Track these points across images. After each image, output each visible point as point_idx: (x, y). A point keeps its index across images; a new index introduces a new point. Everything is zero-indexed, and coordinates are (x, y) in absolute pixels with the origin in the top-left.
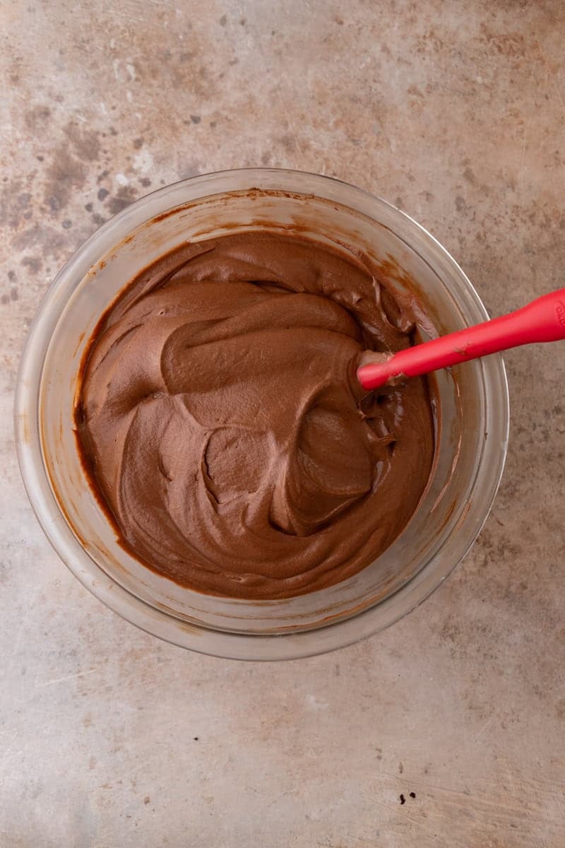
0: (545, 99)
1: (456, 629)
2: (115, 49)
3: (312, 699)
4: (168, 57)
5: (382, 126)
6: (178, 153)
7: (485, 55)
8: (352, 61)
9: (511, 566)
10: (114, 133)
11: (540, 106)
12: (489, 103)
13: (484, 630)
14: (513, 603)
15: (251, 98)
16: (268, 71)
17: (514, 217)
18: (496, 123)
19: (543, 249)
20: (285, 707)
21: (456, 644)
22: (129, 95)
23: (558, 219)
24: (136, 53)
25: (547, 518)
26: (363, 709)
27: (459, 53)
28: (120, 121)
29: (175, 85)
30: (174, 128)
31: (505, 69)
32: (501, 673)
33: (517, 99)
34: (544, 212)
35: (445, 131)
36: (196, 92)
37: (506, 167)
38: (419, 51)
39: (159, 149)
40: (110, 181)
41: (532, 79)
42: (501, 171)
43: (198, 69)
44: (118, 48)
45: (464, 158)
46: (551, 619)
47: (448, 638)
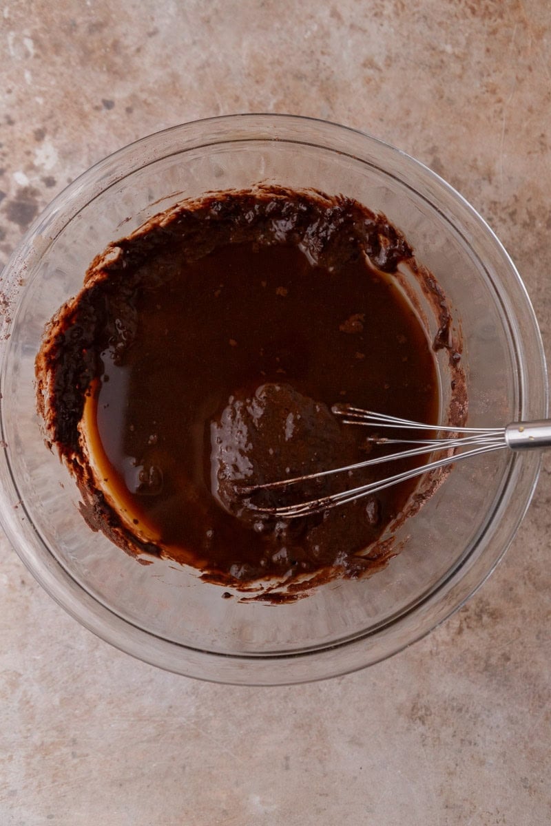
0: (527, 71)
1: (427, 709)
2: (9, 19)
3: (256, 799)
4: (73, 27)
5: (332, 108)
6: (88, 145)
7: (455, 19)
8: (296, 29)
9: (490, 634)
10: (11, 122)
11: (523, 80)
12: (460, 77)
13: (460, 710)
14: (493, 678)
15: (175, 77)
16: (194, 43)
17: (492, 215)
18: (469, 101)
19: (526, 253)
20: (224, 811)
21: (427, 727)
22: (28, 75)
23: (544, 216)
24: (35, 23)
25: (533, 576)
26: (319, 811)
27: (425, 17)
28: (17, 107)
29: (83, 62)
30: (83, 116)
31: (479, 35)
32: (482, 763)
33: (494, 71)
34: (527, 209)
35: (408, 113)
36: (108, 70)
37: (482, 155)
38: (376, 15)
39: (65, 141)
40: (7, 181)
41: (512, 47)
42: (475, 160)
43: (109, 42)
44: (13, 18)
45: (430, 145)
46: (540, 697)
47: (418, 721)
